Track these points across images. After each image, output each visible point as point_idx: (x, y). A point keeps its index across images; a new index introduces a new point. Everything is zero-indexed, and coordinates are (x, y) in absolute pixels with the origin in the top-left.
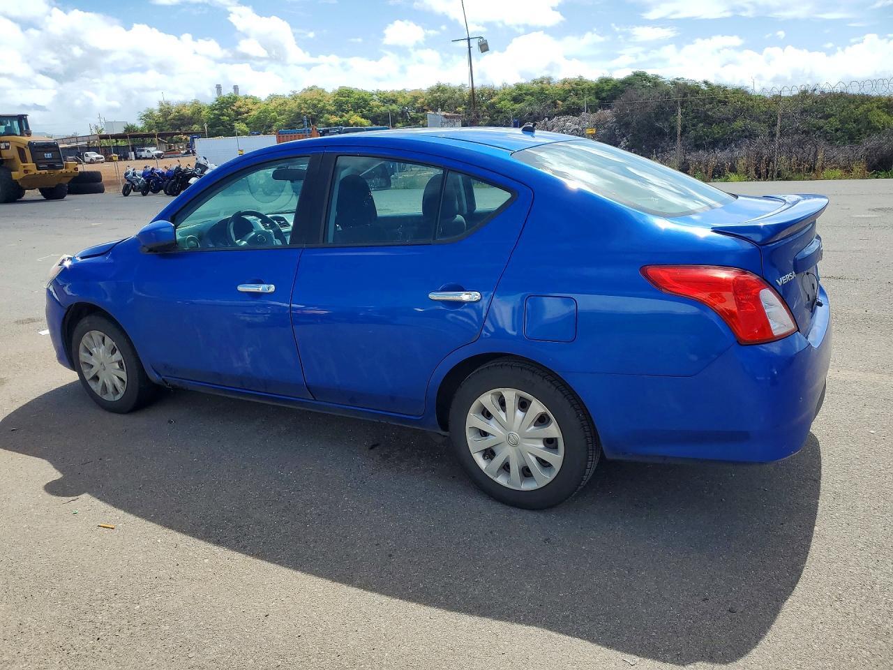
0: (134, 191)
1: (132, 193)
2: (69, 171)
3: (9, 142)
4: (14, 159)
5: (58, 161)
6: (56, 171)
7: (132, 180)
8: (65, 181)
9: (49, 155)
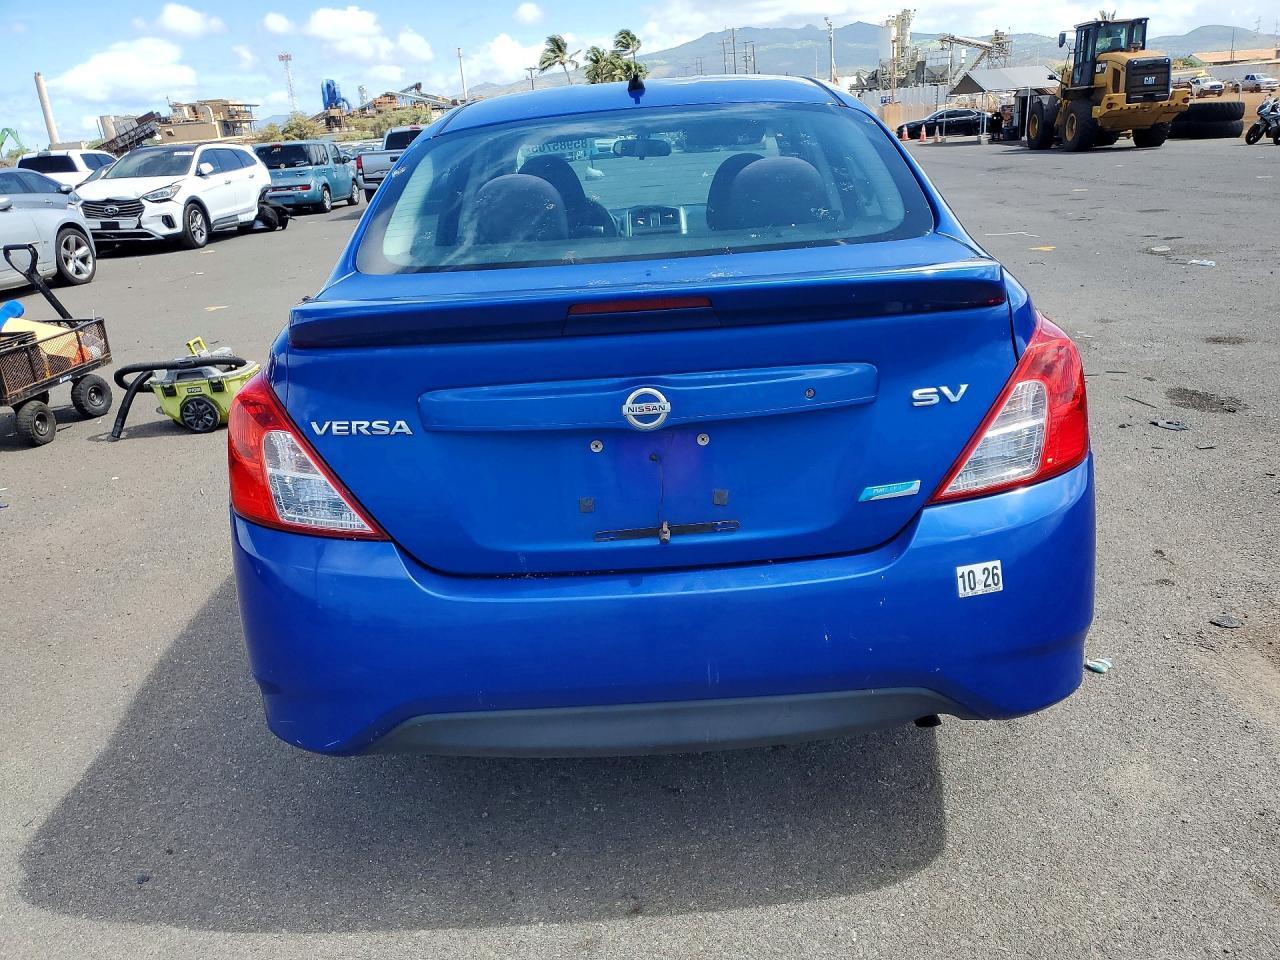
0: (1268, 136)
1: (1264, 139)
2: (1173, 103)
3: (1106, 62)
4: (1105, 87)
5: (1163, 87)
6: (1154, 104)
7: (1267, 118)
8: (1168, 119)
9: (1150, 80)
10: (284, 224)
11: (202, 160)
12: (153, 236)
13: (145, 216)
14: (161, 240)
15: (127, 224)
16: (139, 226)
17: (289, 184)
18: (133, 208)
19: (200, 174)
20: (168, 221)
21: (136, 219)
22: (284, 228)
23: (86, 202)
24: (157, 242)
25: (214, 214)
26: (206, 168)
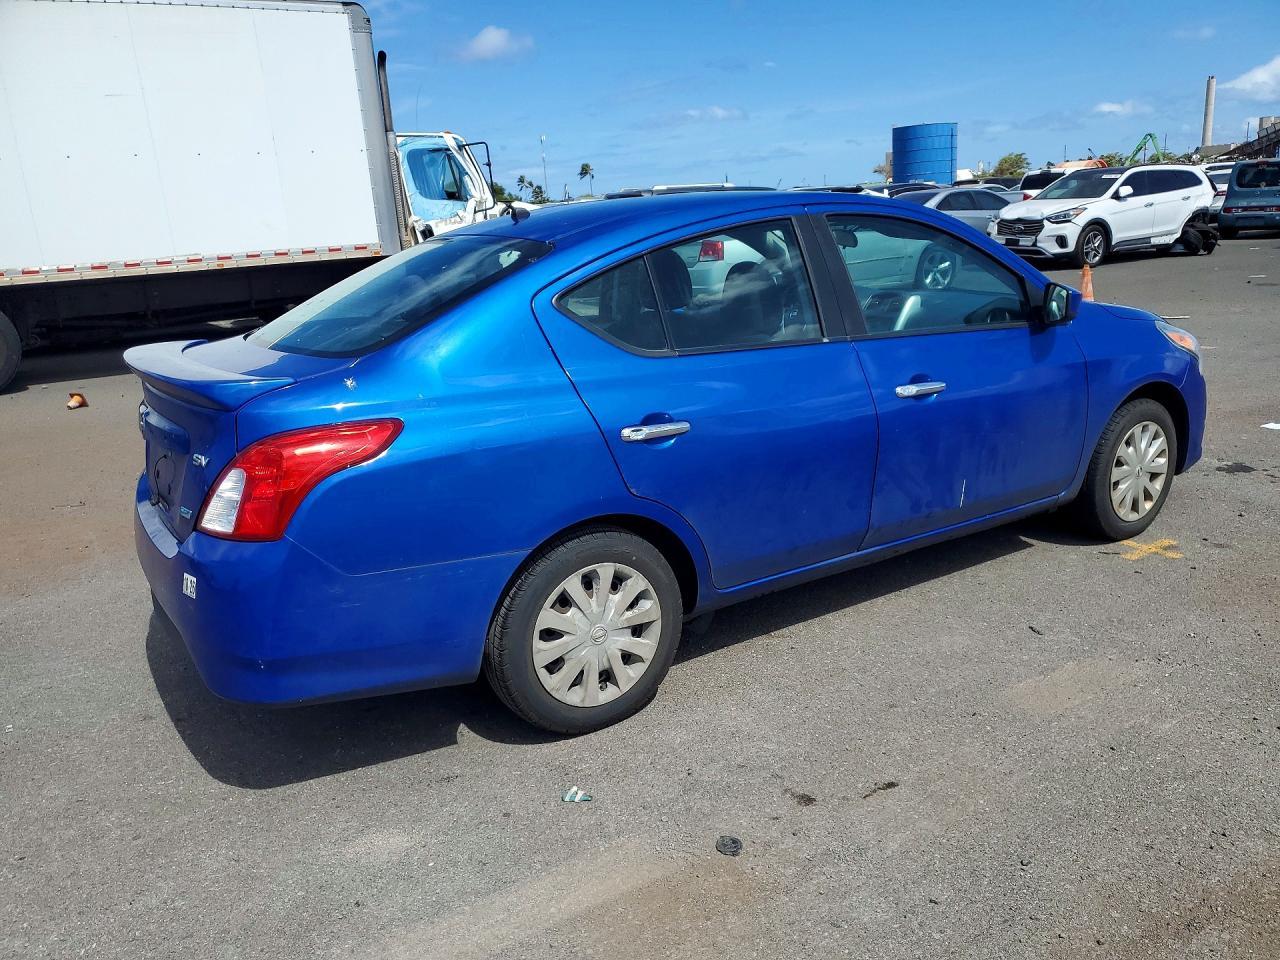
10: (1209, 249)
11: (1124, 184)
12: (1044, 254)
13: (1041, 236)
14: (1051, 259)
15: (1025, 242)
16: (1034, 245)
17: (1264, 204)
18: (1033, 226)
19: (1116, 196)
20: (1062, 241)
21: (1034, 237)
22: (1210, 253)
23: (1002, 220)
24: (1048, 260)
25: (1117, 237)
26: (1127, 190)
